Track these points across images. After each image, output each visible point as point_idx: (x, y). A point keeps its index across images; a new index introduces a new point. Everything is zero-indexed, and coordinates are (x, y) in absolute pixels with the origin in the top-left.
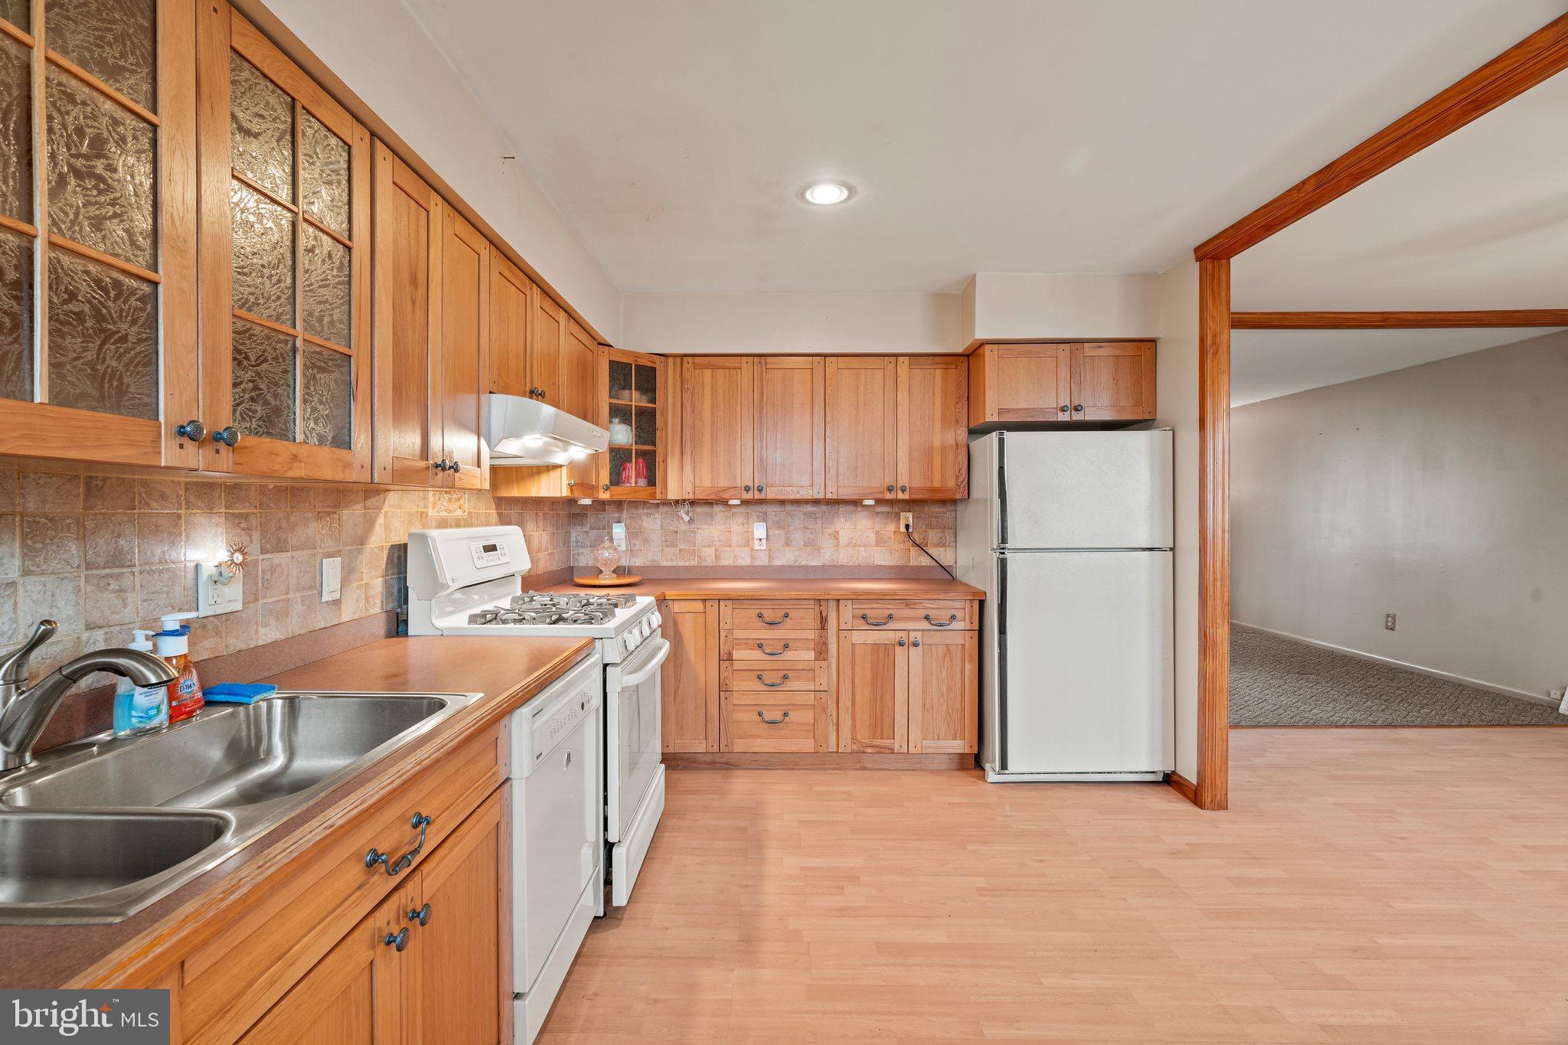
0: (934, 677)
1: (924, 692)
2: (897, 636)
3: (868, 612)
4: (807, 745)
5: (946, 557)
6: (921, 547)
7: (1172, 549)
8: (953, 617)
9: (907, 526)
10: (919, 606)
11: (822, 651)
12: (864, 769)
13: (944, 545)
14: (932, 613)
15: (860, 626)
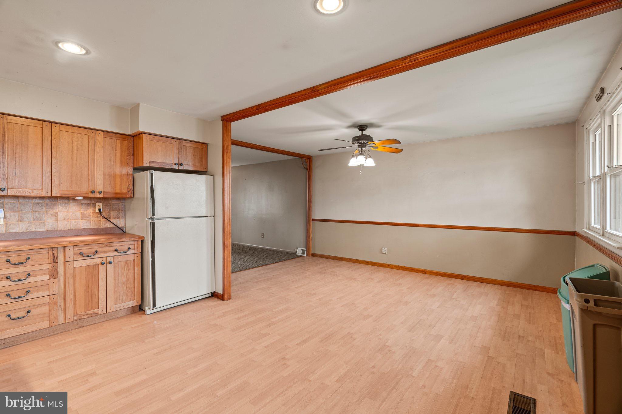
0: (120, 276)
1: (115, 283)
2: (100, 260)
3: (83, 251)
4: (45, 324)
5: (120, 223)
6: (107, 219)
7: (214, 216)
8: (129, 249)
9: (100, 210)
10: (112, 245)
11: (54, 274)
12: (81, 327)
13: (119, 218)
14: (118, 248)
15: (78, 258)
